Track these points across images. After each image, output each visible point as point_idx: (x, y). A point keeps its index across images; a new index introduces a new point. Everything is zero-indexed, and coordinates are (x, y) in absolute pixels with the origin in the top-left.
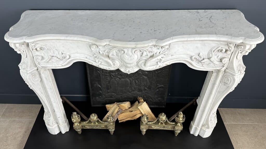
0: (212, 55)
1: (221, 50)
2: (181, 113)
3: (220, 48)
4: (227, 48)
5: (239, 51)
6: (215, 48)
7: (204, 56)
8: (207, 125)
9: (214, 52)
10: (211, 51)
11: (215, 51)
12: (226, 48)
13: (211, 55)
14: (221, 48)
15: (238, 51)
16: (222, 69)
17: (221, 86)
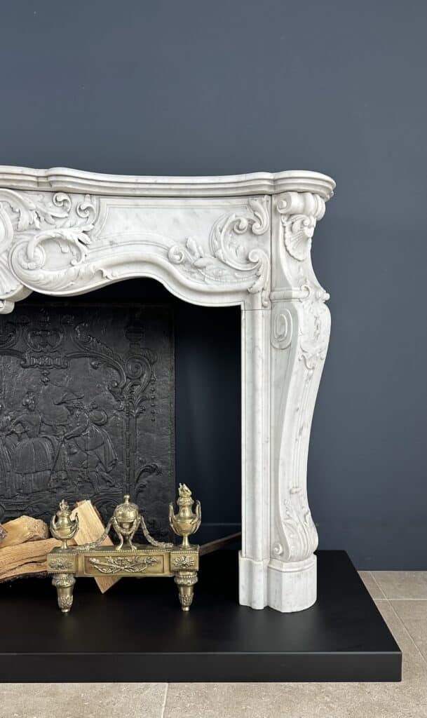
0: (220, 242)
1: (237, 224)
2: (186, 488)
3: (233, 218)
4: (252, 218)
5: (283, 223)
6: (223, 221)
7: (200, 248)
8: (282, 545)
9: (221, 231)
10: (215, 230)
11: (224, 230)
12: (248, 217)
13: (216, 243)
14: (236, 216)
15: (281, 224)
16: (254, 283)
17: (276, 360)
